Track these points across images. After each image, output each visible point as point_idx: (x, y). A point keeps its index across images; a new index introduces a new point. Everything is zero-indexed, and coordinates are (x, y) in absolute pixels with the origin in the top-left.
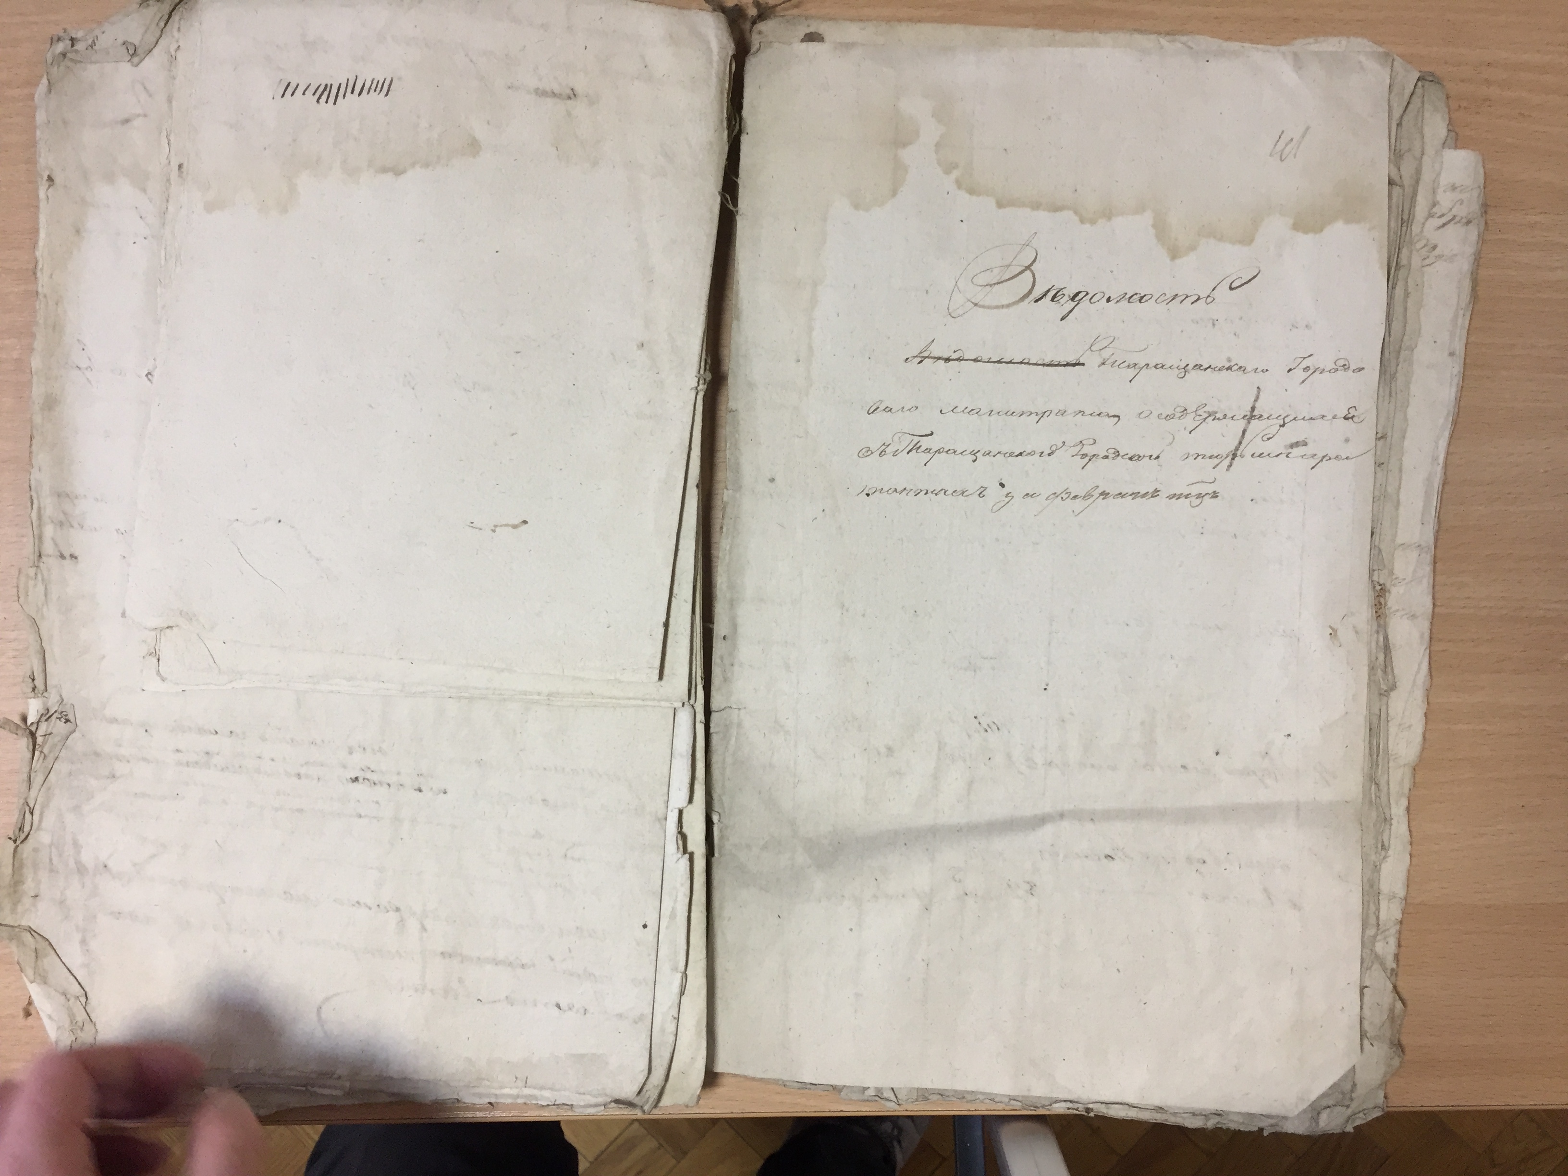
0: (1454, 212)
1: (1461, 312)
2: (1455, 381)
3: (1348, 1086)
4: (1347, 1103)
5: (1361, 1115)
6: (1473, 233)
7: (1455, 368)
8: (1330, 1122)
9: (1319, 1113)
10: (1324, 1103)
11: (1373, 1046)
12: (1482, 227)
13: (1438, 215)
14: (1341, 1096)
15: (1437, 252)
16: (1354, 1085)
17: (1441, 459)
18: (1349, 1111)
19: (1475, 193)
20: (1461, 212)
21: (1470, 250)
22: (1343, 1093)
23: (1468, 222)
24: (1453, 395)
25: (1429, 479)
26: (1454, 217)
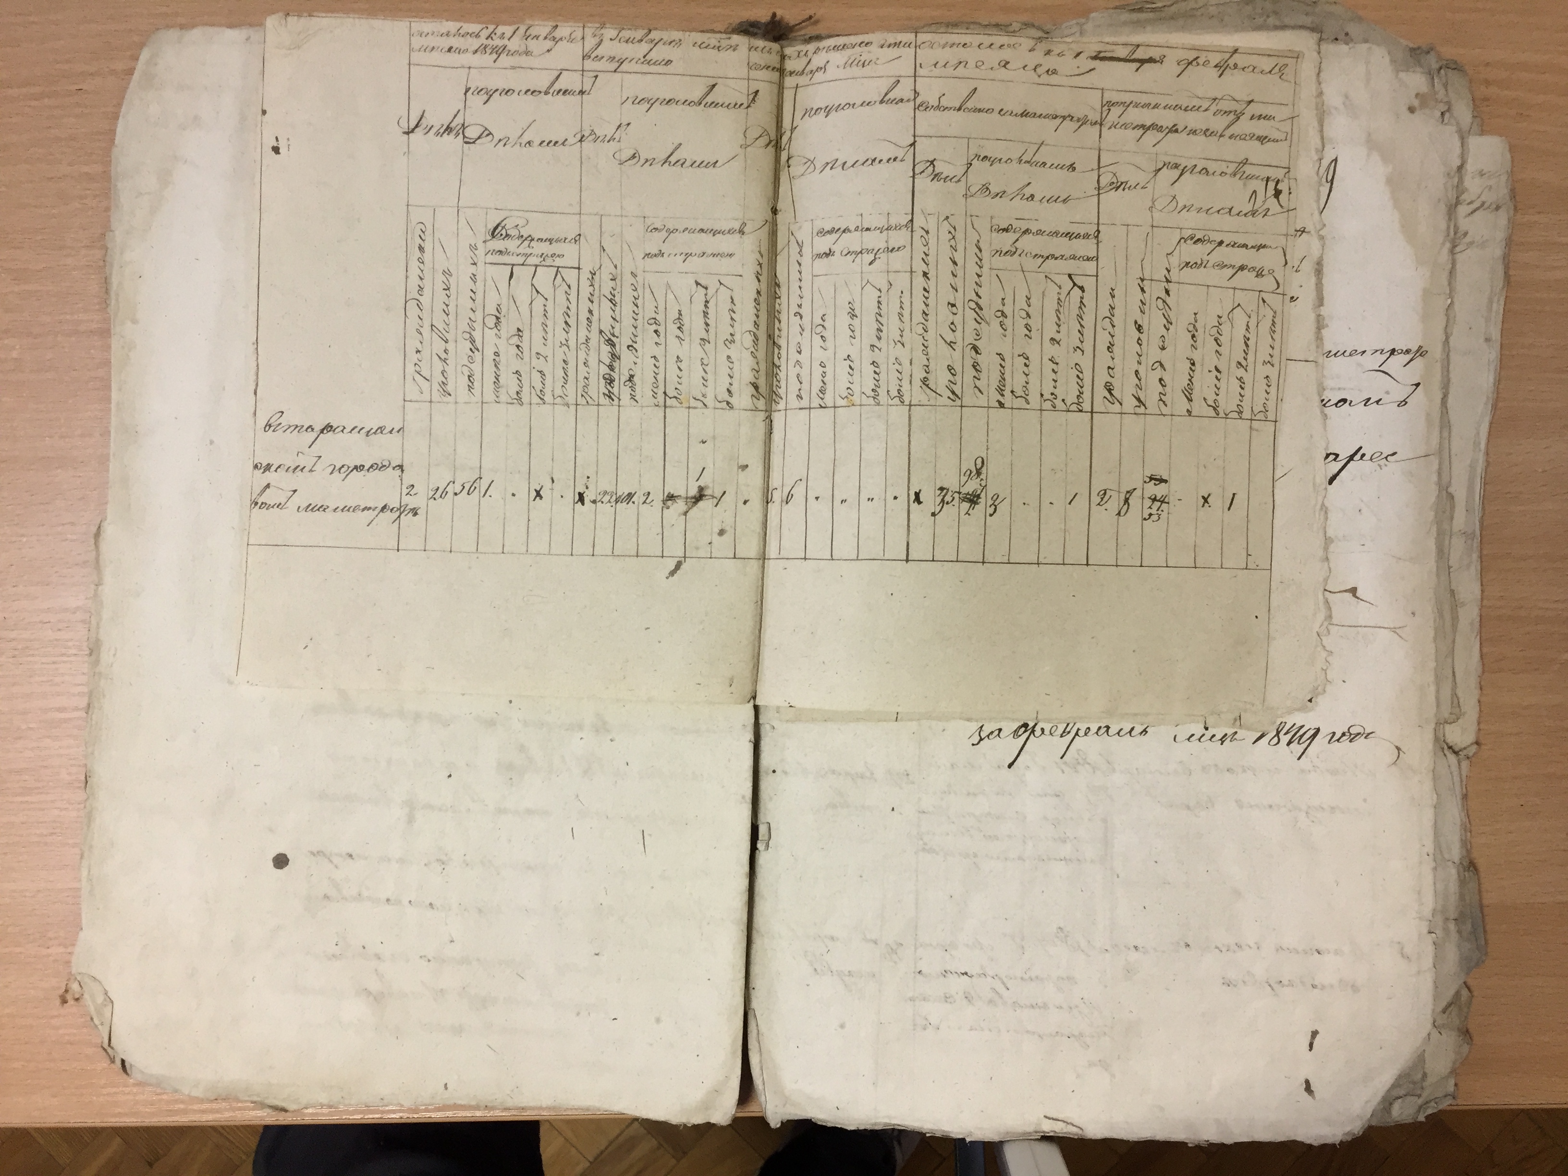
0: (1483, 198)
1: (1496, 299)
2: (1492, 368)
3: (1420, 1076)
4: (1419, 1092)
5: (1433, 1104)
6: (1503, 218)
7: (1493, 354)
8: (1402, 1112)
9: (1391, 1104)
10: (1395, 1093)
11: (1441, 1034)
12: (1512, 212)
13: (1467, 202)
14: (1411, 1086)
15: (1468, 239)
16: (1425, 1075)
17: (1483, 446)
18: (1420, 1101)
19: (1504, 178)
20: (1489, 198)
21: (1501, 235)
22: (1414, 1083)
23: (1498, 208)
24: (1491, 380)
25: (1472, 467)
26: (1483, 203)
